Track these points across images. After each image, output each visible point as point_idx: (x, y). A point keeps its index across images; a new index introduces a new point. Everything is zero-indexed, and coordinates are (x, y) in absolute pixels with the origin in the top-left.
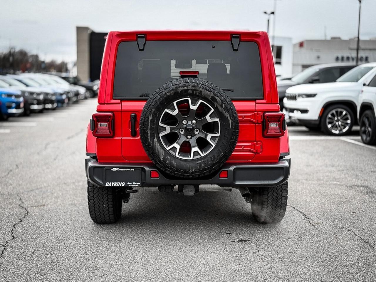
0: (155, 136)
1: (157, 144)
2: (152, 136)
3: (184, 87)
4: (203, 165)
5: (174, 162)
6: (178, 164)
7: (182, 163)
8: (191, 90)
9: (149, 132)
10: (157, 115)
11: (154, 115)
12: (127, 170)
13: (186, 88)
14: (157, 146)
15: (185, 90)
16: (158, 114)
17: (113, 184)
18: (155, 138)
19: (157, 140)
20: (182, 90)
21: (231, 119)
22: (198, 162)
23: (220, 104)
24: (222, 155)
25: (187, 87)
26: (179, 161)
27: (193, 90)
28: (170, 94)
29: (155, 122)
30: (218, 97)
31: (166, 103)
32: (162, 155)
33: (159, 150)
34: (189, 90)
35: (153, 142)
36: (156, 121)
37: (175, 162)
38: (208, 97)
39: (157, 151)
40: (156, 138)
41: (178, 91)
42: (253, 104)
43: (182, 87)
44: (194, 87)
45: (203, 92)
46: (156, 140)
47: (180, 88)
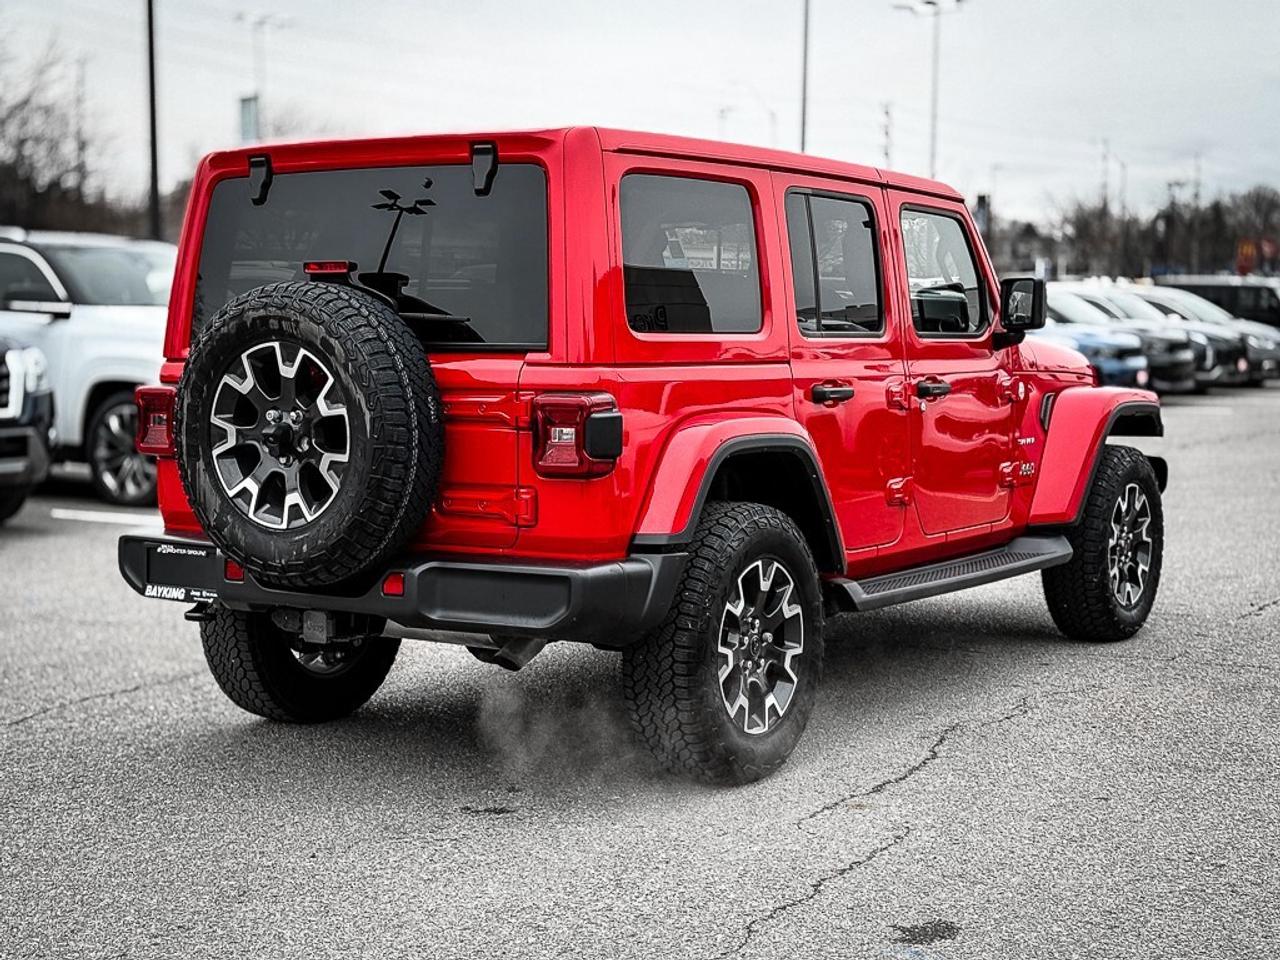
0: (201, 453)
1: (202, 479)
2: (193, 455)
3: (257, 309)
4: (305, 548)
5: (240, 535)
6: (251, 541)
7: (260, 536)
8: (274, 317)
9: (184, 442)
10: (203, 391)
11: (196, 391)
12: (190, 552)
13: (262, 312)
14: (202, 483)
15: (260, 318)
16: (205, 388)
17: (160, 591)
18: (199, 460)
19: (205, 465)
20: (254, 319)
21: (369, 409)
22: (297, 538)
23: (343, 361)
24: (350, 518)
25: (266, 310)
26: (256, 532)
27: (280, 319)
28: (228, 330)
29: (200, 412)
30: (337, 338)
31: (222, 358)
32: (215, 510)
33: (208, 495)
34: (270, 317)
35: (194, 471)
36: (200, 409)
37: (244, 534)
38: (314, 339)
39: (202, 499)
40: (201, 460)
41: (246, 322)
42: (514, 365)
43: (254, 309)
44: (280, 309)
45: (301, 325)
46: (201, 465)
47: (251, 312)
